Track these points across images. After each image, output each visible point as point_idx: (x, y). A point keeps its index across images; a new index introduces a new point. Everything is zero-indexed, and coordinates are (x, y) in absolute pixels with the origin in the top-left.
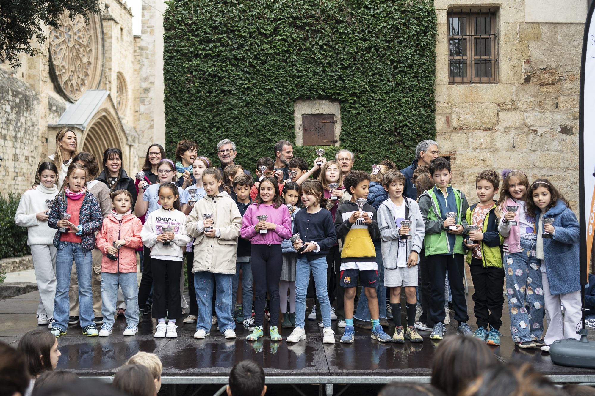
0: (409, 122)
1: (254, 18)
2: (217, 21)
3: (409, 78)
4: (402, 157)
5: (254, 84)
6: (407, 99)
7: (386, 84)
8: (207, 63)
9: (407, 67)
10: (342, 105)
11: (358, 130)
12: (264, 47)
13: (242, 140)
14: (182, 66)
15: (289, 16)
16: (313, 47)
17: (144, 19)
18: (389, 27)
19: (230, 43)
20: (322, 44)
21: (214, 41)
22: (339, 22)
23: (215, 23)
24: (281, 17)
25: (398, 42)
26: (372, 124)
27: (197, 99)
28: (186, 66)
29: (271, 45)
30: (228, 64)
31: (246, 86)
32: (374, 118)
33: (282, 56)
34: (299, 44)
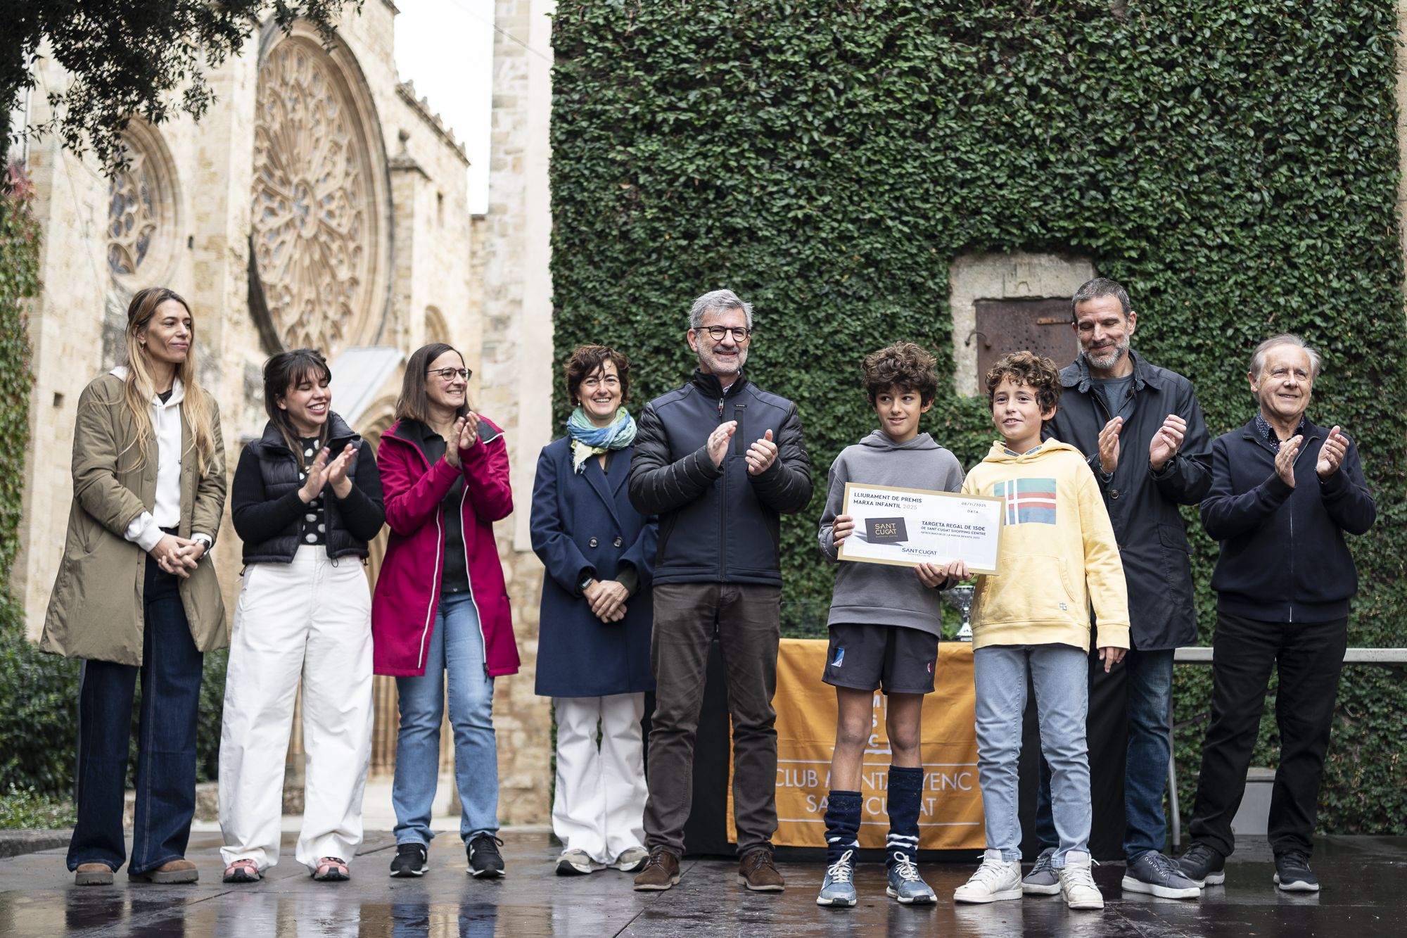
0: (1322, 315)
2: (710, 22)
3: (1314, 179)
5: (825, 208)
6: (1311, 242)
7: (1240, 197)
8: (682, 149)
9: (1309, 144)
10: (1101, 267)
11: (1157, 343)
12: (856, 95)
13: (790, 380)
14: (605, 159)
16: (1006, 91)
17: (497, 130)
18: (1244, 22)
19: (752, 86)
20: (1035, 80)
21: (702, 83)
22: (1088, 14)
23: (705, 30)
25: (1275, 68)
26: (1202, 324)
27: (649, 256)
28: (619, 158)
29: (877, 88)
30: (744, 150)
31: (800, 214)
32: (1207, 304)
33: (912, 121)
34: (964, 84)
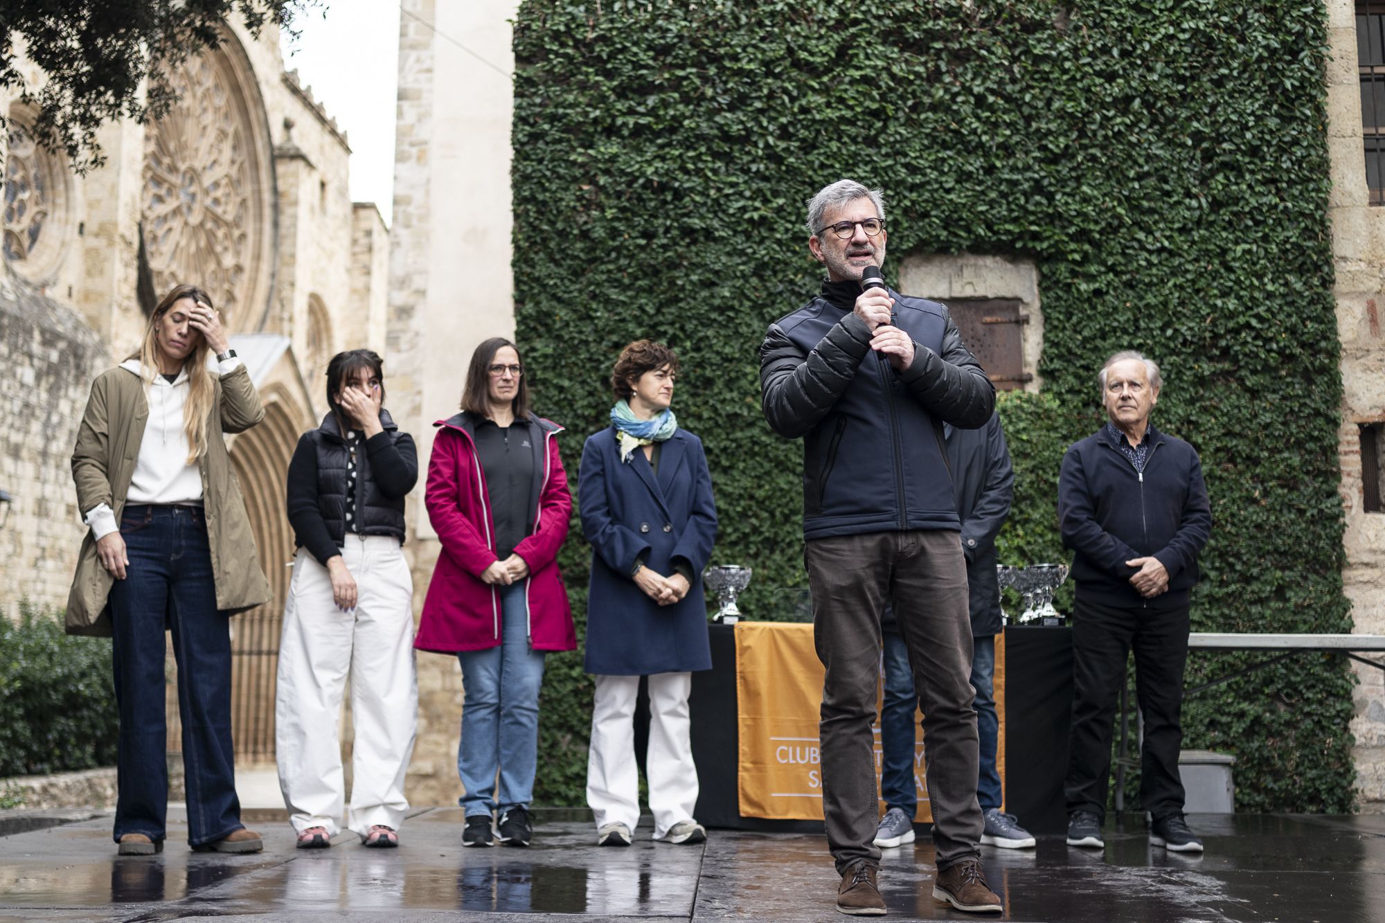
0: (1258, 317)
1: (779, 19)
2: (668, 30)
3: (1250, 186)
4: (1239, 421)
5: (780, 209)
6: (1247, 247)
7: (1178, 203)
8: (640, 152)
9: (1244, 154)
10: (1045, 269)
11: (1099, 342)
12: (809, 102)
13: (745, 375)
14: (567, 161)
15: (881, 12)
16: (953, 100)
17: (402, 122)
18: (1182, 36)
19: (709, 92)
20: (981, 89)
21: (661, 89)
22: (1032, 27)
23: (664, 38)
24: (860, 16)
25: (1211, 80)
26: (1142, 324)
27: (608, 255)
28: (580, 160)
29: (829, 95)
30: (701, 154)
31: (756, 216)
32: (1148, 306)
33: (863, 127)
34: (914, 93)
